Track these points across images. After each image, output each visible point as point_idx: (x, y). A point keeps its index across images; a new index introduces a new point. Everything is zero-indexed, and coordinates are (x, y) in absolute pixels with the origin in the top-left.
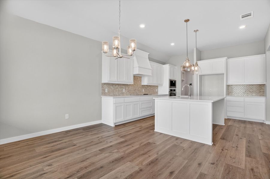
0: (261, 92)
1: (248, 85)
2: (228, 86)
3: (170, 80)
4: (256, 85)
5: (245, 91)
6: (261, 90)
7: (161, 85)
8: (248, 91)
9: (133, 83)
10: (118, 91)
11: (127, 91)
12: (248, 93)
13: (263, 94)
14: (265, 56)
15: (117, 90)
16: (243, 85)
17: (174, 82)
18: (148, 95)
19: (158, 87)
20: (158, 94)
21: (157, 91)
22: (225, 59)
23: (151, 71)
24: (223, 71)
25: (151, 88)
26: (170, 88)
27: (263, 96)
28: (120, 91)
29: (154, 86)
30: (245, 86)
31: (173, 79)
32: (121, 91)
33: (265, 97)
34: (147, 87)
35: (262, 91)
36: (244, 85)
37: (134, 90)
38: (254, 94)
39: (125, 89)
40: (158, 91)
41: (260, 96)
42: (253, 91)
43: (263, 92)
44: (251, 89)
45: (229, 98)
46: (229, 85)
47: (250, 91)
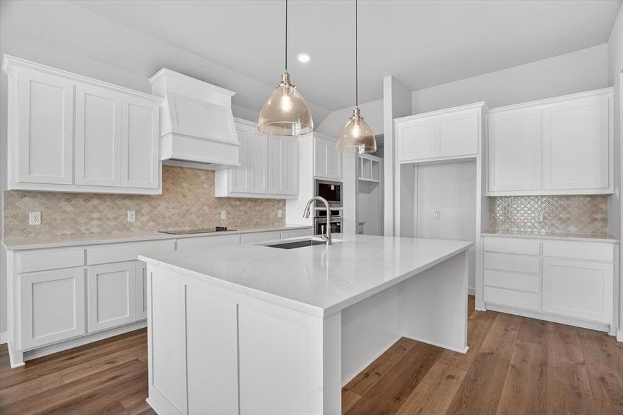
0: (596, 219)
1: (553, 197)
2: (491, 201)
3: (317, 180)
4: (579, 196)
5: (545, 218)
6: (596, 213)
7: (294, 197)
8: (553, 218)
9: (160, 192)
10: (99, 219)
11: (145, 218)
12: (552, 225)
13: (601, 226)
14: (611, 95)
15: (95, 215)
16: (537, 196)
17: (333, 188)
18: (225, 229)
19: (285, 204)
20: (284, 223)
21: (280, 215)
22: (480, 109)
23: (237, 148)
24: (472, 149)
25: (257, 208)
26: (317, 206)
27: (604, 236)
28: (109, 219)
29: (268, 200)
30: (544, 199)
31: (328, 177)
32: (114, 219)
33: (615, 241)
34: (238, 203)
35: (599, 216)
36: (543, 196)
37: (179, 214)
38: (572, 229)
39: (137, 212)
40: (284, 215)
41: (594, 235)
42: (568, 219)
43: (605, 220)
44: (564, 209)
45: (492, 242)
46: (495, 198)
47: (560, 219)
